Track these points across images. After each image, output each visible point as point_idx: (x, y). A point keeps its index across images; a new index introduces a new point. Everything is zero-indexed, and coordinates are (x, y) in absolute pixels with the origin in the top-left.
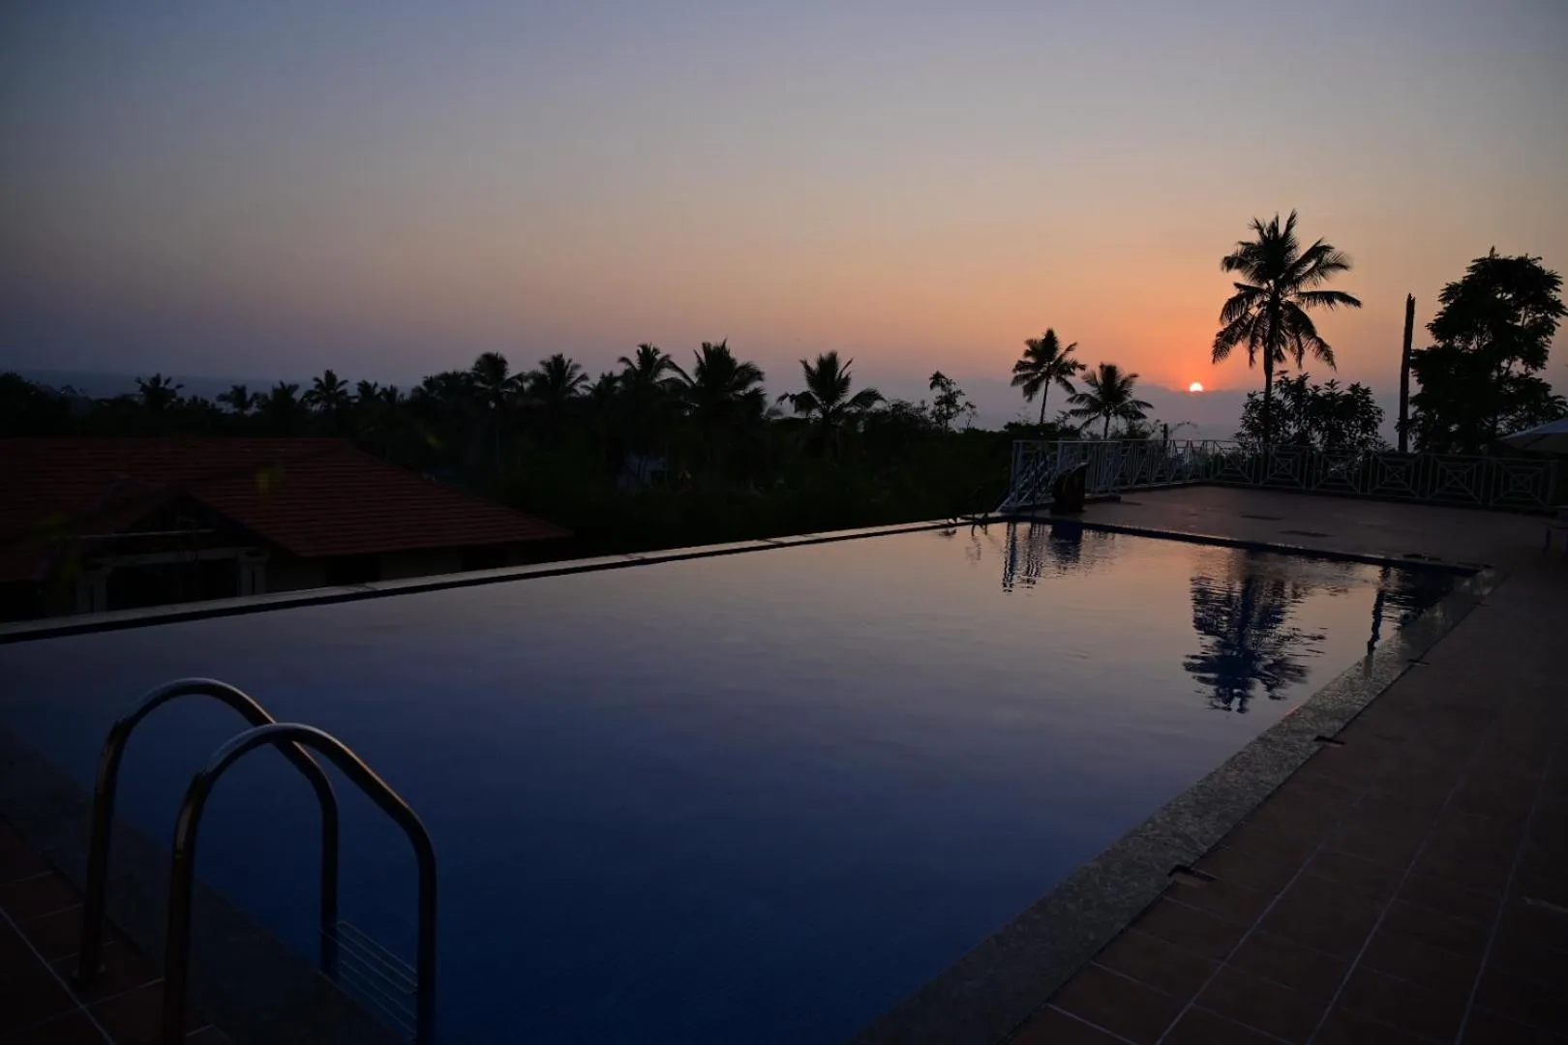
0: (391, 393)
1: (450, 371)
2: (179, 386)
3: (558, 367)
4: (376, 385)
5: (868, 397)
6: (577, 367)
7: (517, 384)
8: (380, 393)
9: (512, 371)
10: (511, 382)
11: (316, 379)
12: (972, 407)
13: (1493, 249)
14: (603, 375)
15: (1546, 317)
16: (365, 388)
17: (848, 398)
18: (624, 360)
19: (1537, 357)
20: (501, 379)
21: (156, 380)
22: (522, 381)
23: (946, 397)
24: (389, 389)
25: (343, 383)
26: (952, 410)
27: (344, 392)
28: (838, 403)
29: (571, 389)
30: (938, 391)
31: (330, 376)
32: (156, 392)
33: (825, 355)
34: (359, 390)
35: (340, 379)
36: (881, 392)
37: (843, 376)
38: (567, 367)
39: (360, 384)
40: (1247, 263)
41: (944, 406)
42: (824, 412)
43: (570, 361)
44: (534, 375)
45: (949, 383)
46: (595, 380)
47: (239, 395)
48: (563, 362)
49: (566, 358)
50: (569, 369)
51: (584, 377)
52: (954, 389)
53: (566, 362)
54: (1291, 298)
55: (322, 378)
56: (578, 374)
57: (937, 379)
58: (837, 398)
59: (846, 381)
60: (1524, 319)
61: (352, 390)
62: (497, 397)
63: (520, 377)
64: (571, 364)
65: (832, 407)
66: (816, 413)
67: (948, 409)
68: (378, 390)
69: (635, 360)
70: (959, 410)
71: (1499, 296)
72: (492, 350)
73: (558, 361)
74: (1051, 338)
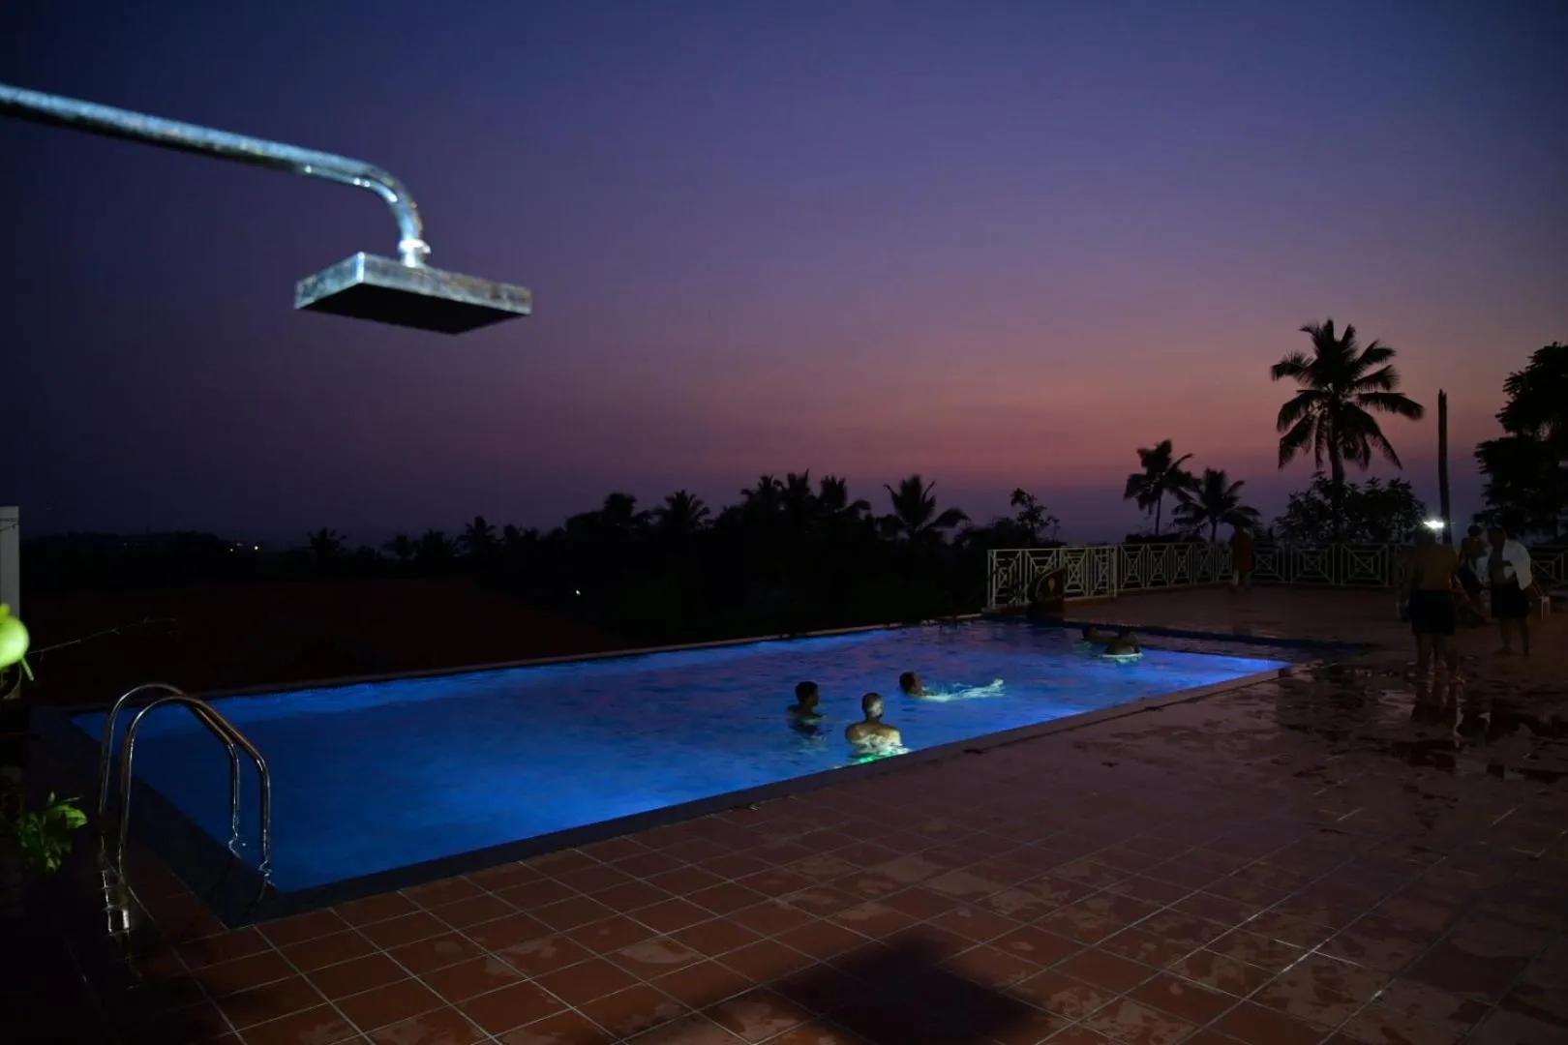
0: (531, 535)
1: (587, 512)
2: (344, 537)
3: (681, 502)
4: (519, 527)
5: (952, 517)
6: (699, 503)
7: (643, 520)
8: (524, 536)
9: (637, 509)
10: (637, 519)
11: (468, 525)
12: (1056, 521)
16: (510, 530)
17: (933, 519)
18: (746, 492)
20: (630, 516)
21: (324, 533)
22: (647, 518)
23: (1029, 513)
25: (491, 528)
26: (1036, 525)
27: (492, 536)
28: (924, 524)
29: (694, 522)
30: (1020, 508)
31: (480, 521)
32: (323, 542)
33: (907, 477)
34: (505, 534)
35: (488, 524)
36: (965, 511)
37: (928, 498)
38: (690, 502)
39: (506, 528)
40: (1299, 369)
41: (1027, 521)
42: (910, 533)
43: (692, 496)
44: (659, 511)
45: (1031, 499)
46: (715, 513)
47: (401, 544)
48: (686, 498)
49: (688, 494)
50: (691, 504)
51: (706, 511)
52: (1036, 504)
53: (689, 498)
54: (1353, 399)
55: (473, 523)
56: (700, 509)
57: (1018, 496)
58: (923, 519)
59: (932, 502)
61: (499, 534)
63: (646, 514)
64: (694, 500)
65: (918, 528)
66: (903, 535)
67: (1032, 525)
68: (521, 533)
69: (756, 491)
70: (1044, 524)
72: (619, 490)
73: (682, 496)
74: (1165, 447)
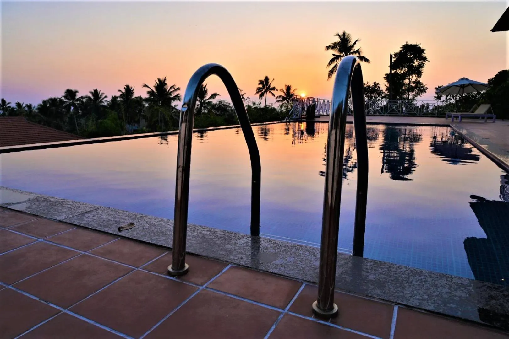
0: (30, 106)
1: (53, 97)
4: (23, 104)
6: (103, 94)
7: (81, 100)
8: (25, 106)
9: (78, 96)
10: (78, 99)
12: (249, 99)
13: (407, 42)
14: (113, 97)
15: (422, 62)
17: (208, 96)
18: (120, 91)
19: (419, 74)
20: (75, 98)
22: (82, 99)
24: (29, 104)
25: (9, 103)
27: (10, 107)
29: (101, 102)
31: (3, 101)
34: (16, 105)
35: (7, 102)
38: (99, 94)
39: (16, 103)
40: (335, 47)
42: (200, 102)
43: (100, 91)
44: (87, 97)
46: (109, 99)
48: (97, 92)
51: (106, 97)
53: (99, 92)
56: (104, 96)
58: (204, 97)
60: (416, 64)
61: (13, 106)
62: (73, 105)
63: (82, 97)
65: (203, 100)
68: (24, 105)
69: (124, 91)
71: (409, 56)
72: (70, 88)
73: (96, 91)
74: (267, 79)
